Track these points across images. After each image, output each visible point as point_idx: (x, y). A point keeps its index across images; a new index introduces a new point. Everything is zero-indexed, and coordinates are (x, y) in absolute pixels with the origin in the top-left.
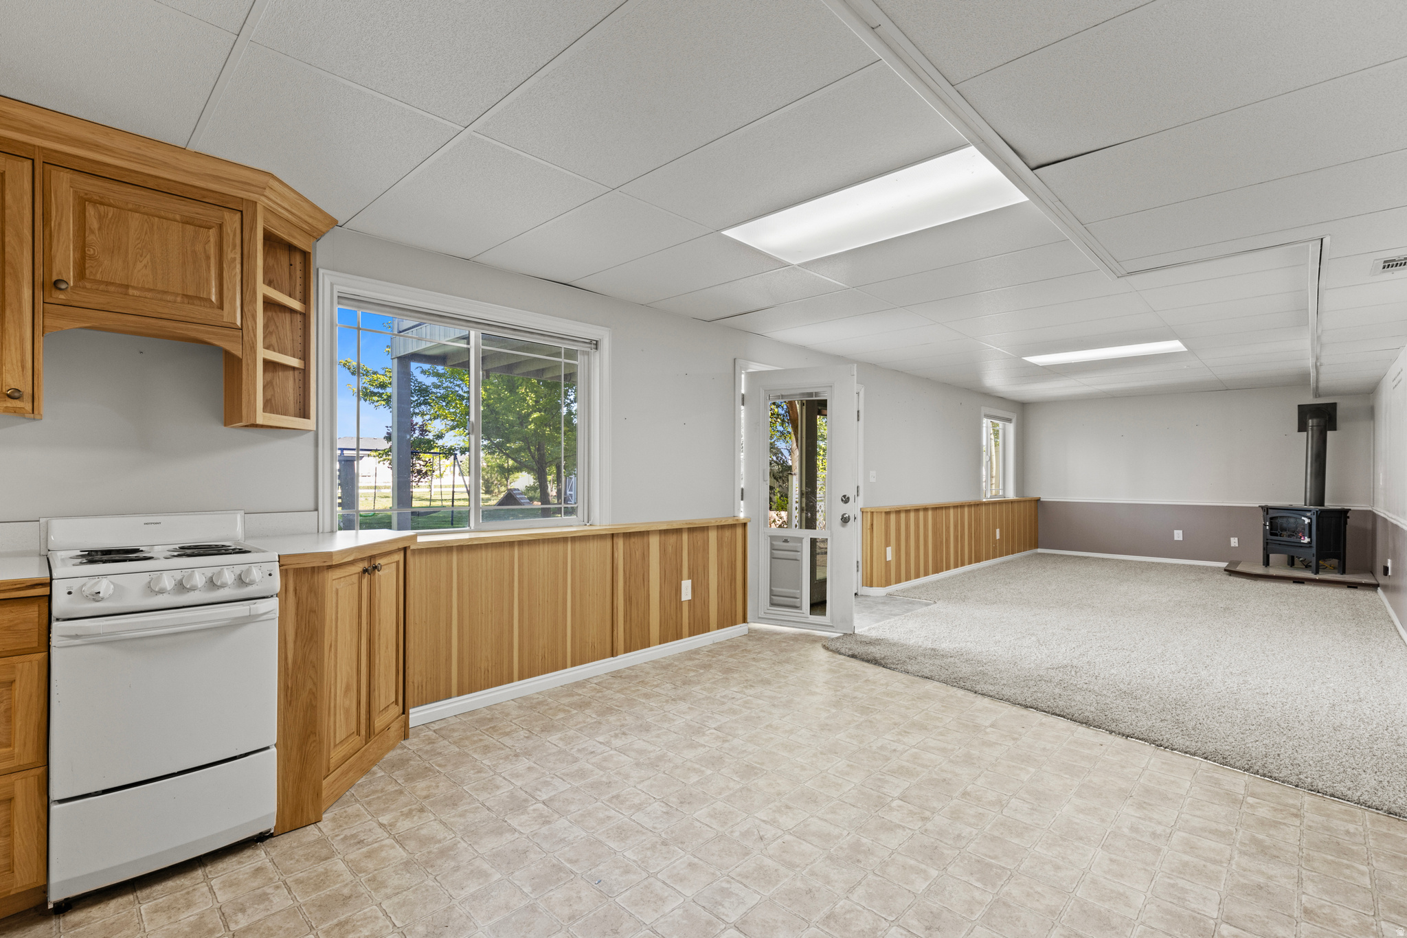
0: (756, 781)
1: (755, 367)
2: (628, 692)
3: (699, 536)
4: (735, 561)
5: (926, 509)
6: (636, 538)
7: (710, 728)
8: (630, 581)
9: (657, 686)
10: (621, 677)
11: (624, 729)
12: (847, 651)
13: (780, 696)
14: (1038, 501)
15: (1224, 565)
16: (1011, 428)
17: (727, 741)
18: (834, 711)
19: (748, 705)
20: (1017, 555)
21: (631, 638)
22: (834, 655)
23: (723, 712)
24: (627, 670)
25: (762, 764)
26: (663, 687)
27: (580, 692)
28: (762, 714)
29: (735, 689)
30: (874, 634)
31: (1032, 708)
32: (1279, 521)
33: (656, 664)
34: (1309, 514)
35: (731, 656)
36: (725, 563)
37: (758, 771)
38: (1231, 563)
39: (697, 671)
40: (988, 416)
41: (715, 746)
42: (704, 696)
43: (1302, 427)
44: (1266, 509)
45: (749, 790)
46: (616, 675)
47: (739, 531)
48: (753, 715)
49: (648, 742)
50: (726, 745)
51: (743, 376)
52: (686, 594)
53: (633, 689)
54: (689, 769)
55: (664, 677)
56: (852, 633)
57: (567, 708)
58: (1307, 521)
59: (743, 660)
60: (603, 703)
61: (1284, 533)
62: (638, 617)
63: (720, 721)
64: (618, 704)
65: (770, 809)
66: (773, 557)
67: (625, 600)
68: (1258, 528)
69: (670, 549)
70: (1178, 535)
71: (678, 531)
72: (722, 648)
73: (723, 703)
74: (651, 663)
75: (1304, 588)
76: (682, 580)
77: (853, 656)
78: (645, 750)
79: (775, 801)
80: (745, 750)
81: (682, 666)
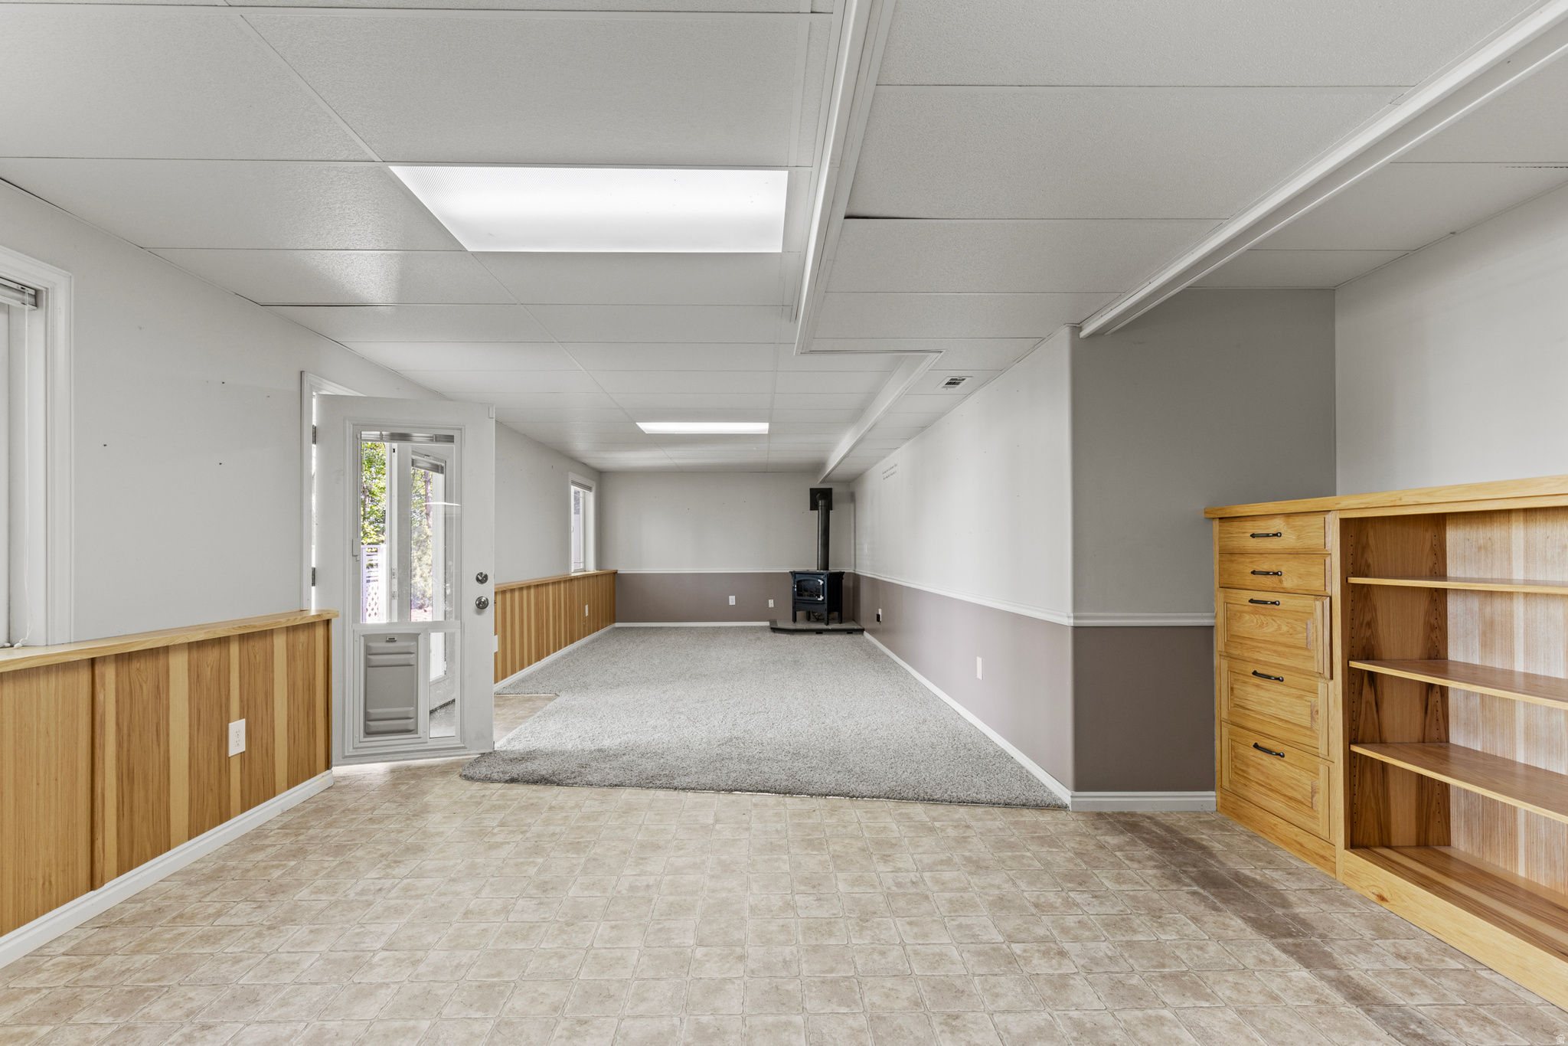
0: (509, 1005)
1: (331, 389)
2: (160, 945)
3: (258, 646)
4: (314, 678)
5: (529, 587)
6: (143, 661)
7: (374, 952)
8: (129, 741)
9: (219, 914)
10: (121, 921)
11: (199, 1019)
12: (501, 775)
13: (451, 863)
14: (615, 573)
15: (767, 624)
16: (591, 497)
17: (419, 961)
18: (540, 860)
19: (413, 893)
20: (601, 631)
21: (132, 843)
22: (486, 785)
23: (378, 918)
24: (129, 906)
25: (499, 974)
26: (233, 912)
27: (32, 983)
28: (444, 900)
29: (373, 874)
30: (519, 746)
31: (736, 790)
32: (803, 583)
33: (188, 876)
34: (822, 577)
35: (330, 825)
36: (299, 683)
37: (502, 988)
38: (773, 622)
39: (285, 866)
40: (575, 483)
41: (405, 977)
42: (325, 904)
43: (814, 506)
44: (794, 574)
45: (509, 1024)
46: (107, 921)
47: (320, 632)
48: (431, 905)
49: (271, 1021)
50: (422, 968)
51: (314, 401)
52: (237, 743)
53: (167, 936)
54: (386, 1036)
55: (224, 894)
56: (491, 751)
57: (17, 1030)
58: (821, 582)
59: (354, 827)
60: (111, 987)
61: (806, 593)
62: (147, 802)
63: (383, 934)
64: (150, 975)
65: (561, 1037)
66: (368, 665)
67: (120, 779)
68: (788, 590)
69: (207, 672)
70: (732, 600)
71: (223, 642)
72: (303, 816)
73: (369, 904)
74: (176, 877)
75: (825, 637)
76: (229, 722)
77: (513, 780)
78: (275, 1039)
79: (557, 1022)
80: (459, 964)
81: (249, 865)
